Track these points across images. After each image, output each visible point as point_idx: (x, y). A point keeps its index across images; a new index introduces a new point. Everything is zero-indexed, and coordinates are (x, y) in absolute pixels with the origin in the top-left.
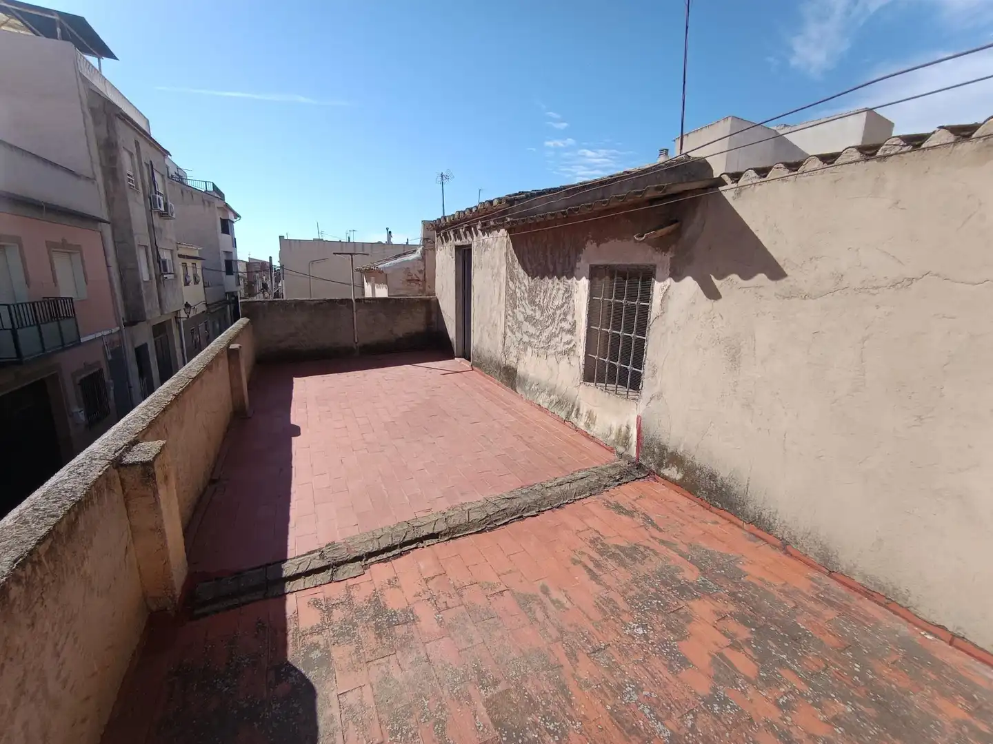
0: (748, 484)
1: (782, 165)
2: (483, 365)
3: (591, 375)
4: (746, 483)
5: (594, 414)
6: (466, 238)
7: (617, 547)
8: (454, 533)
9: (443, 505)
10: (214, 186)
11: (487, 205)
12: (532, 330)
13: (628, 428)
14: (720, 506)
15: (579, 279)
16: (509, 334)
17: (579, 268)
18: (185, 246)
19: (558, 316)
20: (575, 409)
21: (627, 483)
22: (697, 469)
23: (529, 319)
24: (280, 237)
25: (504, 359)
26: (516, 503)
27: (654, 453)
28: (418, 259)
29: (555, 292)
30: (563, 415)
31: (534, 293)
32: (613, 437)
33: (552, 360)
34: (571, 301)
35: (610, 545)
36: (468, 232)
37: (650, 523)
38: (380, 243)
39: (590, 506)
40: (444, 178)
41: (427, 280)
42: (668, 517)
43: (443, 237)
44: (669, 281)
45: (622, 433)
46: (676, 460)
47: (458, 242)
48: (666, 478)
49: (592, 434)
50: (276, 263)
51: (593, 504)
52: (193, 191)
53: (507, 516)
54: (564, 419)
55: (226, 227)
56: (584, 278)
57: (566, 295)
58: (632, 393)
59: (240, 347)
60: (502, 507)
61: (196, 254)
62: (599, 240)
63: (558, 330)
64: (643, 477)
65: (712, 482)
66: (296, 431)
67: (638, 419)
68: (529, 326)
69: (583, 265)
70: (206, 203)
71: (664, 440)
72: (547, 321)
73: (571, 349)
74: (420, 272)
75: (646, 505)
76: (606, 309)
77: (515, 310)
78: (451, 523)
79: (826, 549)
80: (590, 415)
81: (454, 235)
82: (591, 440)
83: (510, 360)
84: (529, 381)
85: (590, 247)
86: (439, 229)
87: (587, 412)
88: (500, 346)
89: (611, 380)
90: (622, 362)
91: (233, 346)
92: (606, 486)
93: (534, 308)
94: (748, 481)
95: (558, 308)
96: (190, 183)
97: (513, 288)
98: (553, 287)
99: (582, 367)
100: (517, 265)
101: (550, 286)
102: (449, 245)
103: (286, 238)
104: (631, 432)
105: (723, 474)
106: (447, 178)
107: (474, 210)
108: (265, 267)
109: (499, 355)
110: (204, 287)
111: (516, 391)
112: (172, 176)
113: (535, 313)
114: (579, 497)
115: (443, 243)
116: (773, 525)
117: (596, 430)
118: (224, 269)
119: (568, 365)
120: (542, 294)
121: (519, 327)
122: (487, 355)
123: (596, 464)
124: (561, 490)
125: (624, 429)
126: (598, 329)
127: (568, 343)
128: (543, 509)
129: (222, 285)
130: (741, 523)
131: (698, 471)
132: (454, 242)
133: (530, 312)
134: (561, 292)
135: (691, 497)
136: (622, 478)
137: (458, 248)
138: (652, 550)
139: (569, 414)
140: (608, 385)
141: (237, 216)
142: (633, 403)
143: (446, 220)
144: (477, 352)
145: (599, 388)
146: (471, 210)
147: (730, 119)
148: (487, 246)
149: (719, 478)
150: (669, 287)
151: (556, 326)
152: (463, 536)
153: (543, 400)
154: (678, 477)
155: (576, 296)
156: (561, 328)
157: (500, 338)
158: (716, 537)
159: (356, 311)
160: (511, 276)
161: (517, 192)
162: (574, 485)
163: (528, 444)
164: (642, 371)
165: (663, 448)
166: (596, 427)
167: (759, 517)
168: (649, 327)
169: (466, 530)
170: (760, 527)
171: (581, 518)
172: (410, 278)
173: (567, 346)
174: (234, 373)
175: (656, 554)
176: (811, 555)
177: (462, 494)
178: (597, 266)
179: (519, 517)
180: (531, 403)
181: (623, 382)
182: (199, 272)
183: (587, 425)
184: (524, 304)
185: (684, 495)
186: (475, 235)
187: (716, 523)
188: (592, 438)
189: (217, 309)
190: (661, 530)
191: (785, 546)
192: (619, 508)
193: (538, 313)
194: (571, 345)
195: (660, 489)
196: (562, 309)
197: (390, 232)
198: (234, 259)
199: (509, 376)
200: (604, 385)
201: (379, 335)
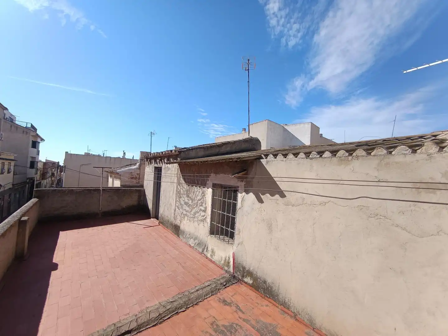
0: (279, 286)
1: (281, 155)
2: (163, 223)
3: (213, 231)
4: (278, 285)
5: (215, 250)
6: (160, 164)
7: (223, 326)
8: (140, 328)
9: (136, 309)
10: (32, 125)
11: (170, 152)
12: (187, 209)
13: (229, 258)
14: (269, 297)
15: (208, 188)
16: (177, 209)
17: (208, 184)
18: (6, 154)
19: (199, 203)
20: (206, 248)
21: (229, 286)
22: (258, 278)
23: (186, 203)
24: (66, 152)
25: (174, 221)
26: (175, 304)
27: (240, 270)
28: (137, 168)
29: (198, 193)
30: (201, 250)
31: (189, 192)
32: (223, 262)
33: (196, 223)
34: (205, 198)
35: (220, 325)
36: (160, 162)
37: (238, 309)
38: (119, 158)
39: (212, 302)
40: (152, 134)
41: (140, 178)
42: (247, 305)
43: (149, 162)
44: (244, 194)
45: (227, 261)
46: (250, 274)
47: (156, 165)
48: (246, 283)
49: (213, 260)
50: (61, 164)
51: (213, 301)
52: (18, 127)
53: (170, 313)
54: (201, 252)
55: (35, 145)
56: (210, 189)
57: (203, 195)
58: (231, 240)
59: (28, 219)
60: (168, 307)
61: (13, 158)
62: (216, 173)
63: (199, 210)
64: (236, 283)
65: (265, 285)
66: (55, 267)
67: (233, 254)
68: (186, 207)
69: (210, 183)
70: (25, 132)
71: (244, 264)
72: (194, 206)
73: (205, 219)
74: (137, 174)
75: (238, 299)
76: (219, 202)
77: (180, 199)
78: (140, 322)
79: (311, 316)
80: (213, 251)
81: (154, 162)
82: (213, 263)
83: (177, 221)
84: (186, 232)
85: (213, 175)
86: (148, 158)
87: (211, 249)
88: (173, 215)
89: (222, 234)
90: (226, 227)
91: (23, 219)
92: (219, 289)
93: (188, 199)
94: (279, 284)
95: (199, 200)
96: (17, 122)
97: (180, 189)
98: (197, 191)
99: (209, 228)
100: (181, 179)
101: (196, 190)
102: (151, 166)
103: (69, 153)
104: (230, 260)
105: (269, 281)
106: (154, 134)
107: (164, 153)
108: (55, 165)
109: (172, 219)
110: (14, 175)
111: (179, 237)
112: (7, 118)
113: (189, 201)
114: (206, 297)
115: (149, 165)
116: (290, 305)
117: (216, 258)
118: (29, 165)
119: (203, 226)
120: (192, 193)
121: (182, 207)
122: (167, 218)
123: (215, 277)
124: (198, 294)
125: (227, 258)
126: (216, 211)
127: (203, 216)
128: (189, 306)
129: (25, 174)
130: (278, 305)
131: (259, 279)
132: (154, 165)
133: (187, 201)
134: (201, 193)
135: (257, 292)
136: (226, 284)
137: (155, 167)
138: (240, 326)
139: (203, 251)
140: (220, 236)
141: (42, 140)
142: (230, 246)
143: (151, 155)
144: (162, 217)
145: (217, 238)
146: (162, 153)
147: (267, 120)
148: (169, 169)
149: (267, 283)
150: (244, 196)
151: (198, 208)
152: (145, 329)
153: (192, 242)
154: (251, 282)
155: (206, 196)
156: (200, 209)
157: (173, 211)
158: (267, 314)
159: (102, 194)
160: (179, 183)
161: (183, 147)
162: (205, 290)
163: (183, 267)
164: (234, 231)
165: (244, 268)
166: (215, 257)
167: (285, 302)
168: (237, 212)
169: (147, 325)
170: (285, 306)
171: (207, 310)
172: (132, 177)
173: (202, 218)
174: (20, 234)
175: (241, 328)
176: (306, 320)
177: (147, 301)
178: (215, 184)
179: (177, 313)
180: (186, 243)
181: (227, 235)
182: (12, 168)
183: (211, 256)
184: (184, 197)
185: (253, 291)
186: (163, 164)
187: (267, 306)
188: (213, 262)
189: (20, 187)
190: (243, 313)
191: (295, 316)
192: (224, 302)
193: (190, 201)
194: (204, 217)
195: (243, 289)
196: (201, 201)
197: (125, 153)
198: (37, 160)
199: (176, 230)
200: (219, 236)
201: (112, 207)
